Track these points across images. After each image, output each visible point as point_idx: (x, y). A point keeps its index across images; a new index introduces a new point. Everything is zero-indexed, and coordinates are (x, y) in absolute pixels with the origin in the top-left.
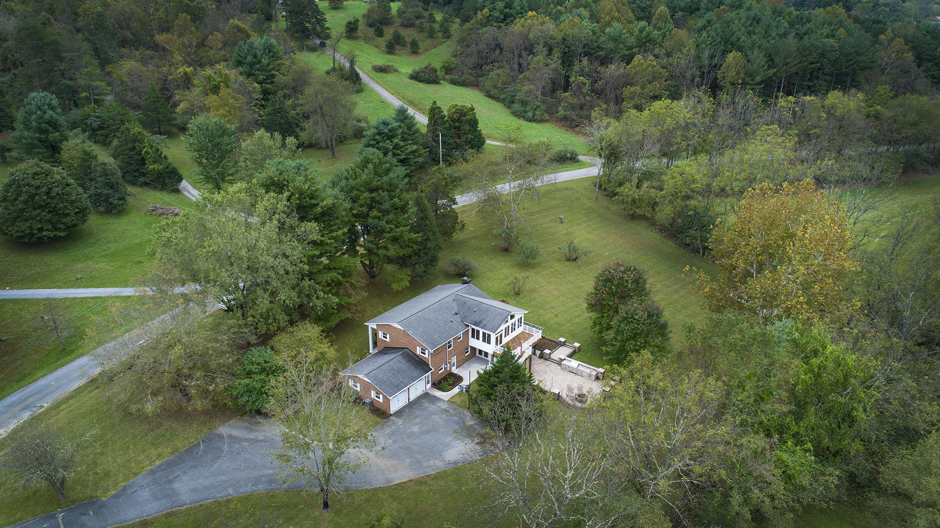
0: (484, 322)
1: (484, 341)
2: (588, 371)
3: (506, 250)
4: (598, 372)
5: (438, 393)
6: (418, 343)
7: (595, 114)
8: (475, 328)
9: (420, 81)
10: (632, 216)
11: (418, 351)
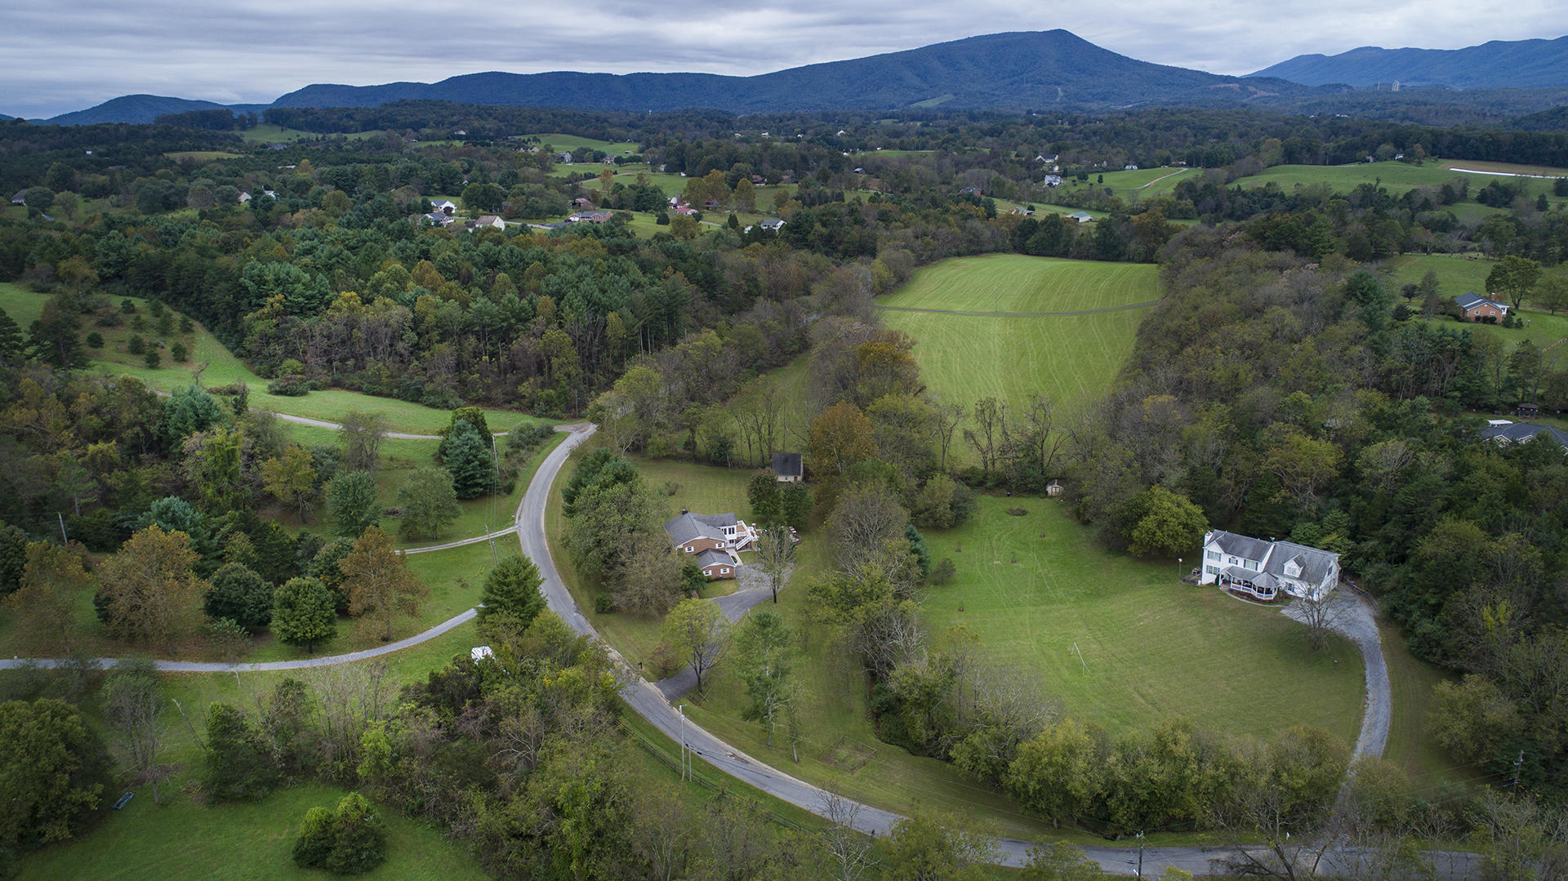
0: (727, 523)
1: (730, 533)
6: (717, 541)
7: (525, 389)
8: (724, 528)
9: (292, 395)
10: (657, 459)
11: (717, 547)
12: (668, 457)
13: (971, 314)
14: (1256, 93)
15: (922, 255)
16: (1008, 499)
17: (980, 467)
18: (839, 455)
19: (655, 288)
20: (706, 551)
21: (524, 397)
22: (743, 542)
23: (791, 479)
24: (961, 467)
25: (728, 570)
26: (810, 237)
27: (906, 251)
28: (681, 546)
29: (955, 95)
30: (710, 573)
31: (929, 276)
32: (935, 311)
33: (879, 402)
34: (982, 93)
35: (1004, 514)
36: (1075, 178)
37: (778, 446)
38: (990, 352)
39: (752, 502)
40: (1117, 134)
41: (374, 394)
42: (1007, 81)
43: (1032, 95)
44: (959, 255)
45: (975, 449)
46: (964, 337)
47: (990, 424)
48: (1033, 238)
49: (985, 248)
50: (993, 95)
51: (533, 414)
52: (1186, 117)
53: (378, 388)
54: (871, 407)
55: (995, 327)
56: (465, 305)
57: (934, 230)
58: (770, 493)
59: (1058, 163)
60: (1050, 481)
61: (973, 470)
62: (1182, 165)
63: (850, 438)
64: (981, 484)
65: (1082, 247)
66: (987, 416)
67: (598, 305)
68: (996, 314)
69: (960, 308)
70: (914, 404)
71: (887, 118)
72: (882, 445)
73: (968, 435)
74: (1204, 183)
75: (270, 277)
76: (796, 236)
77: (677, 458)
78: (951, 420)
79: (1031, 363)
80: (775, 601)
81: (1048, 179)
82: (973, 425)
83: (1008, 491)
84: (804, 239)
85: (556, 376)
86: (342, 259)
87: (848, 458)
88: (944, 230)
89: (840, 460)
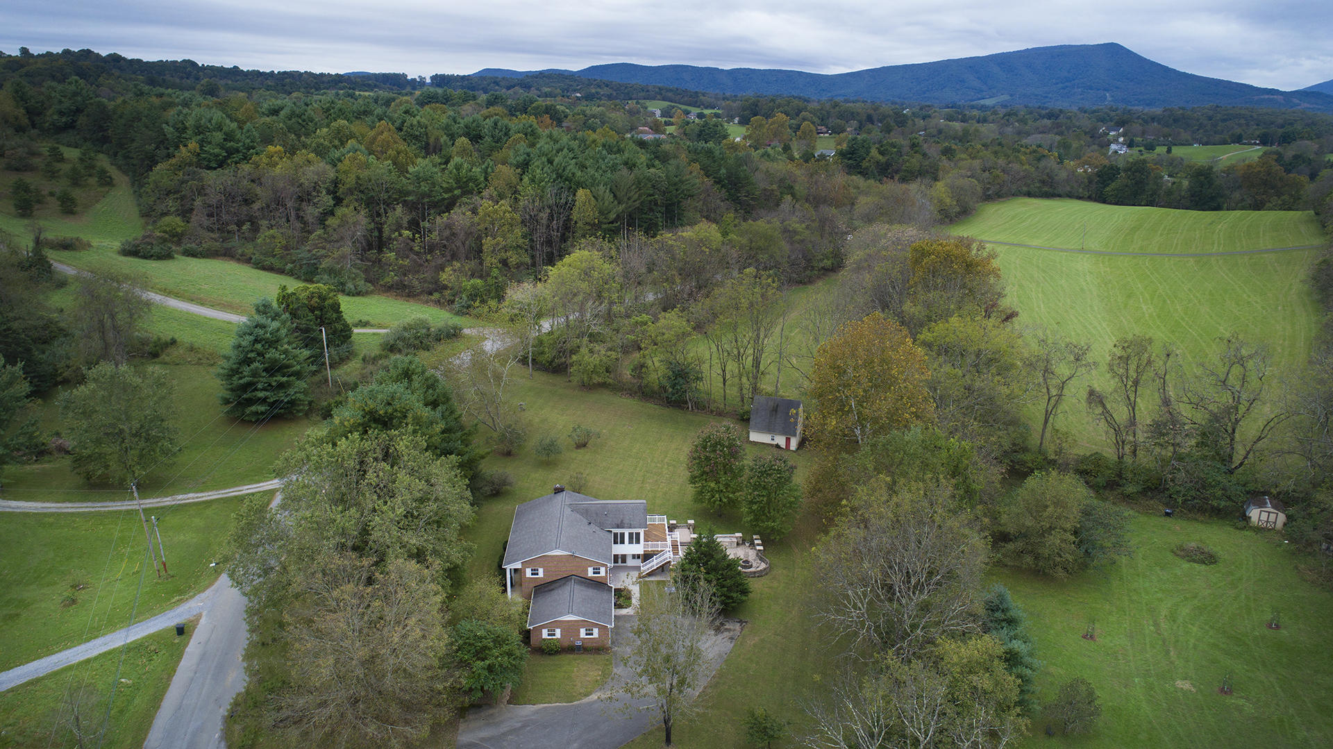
0: (626, 521)
1: (631, 542)
2: (728, 540)
3: (509, 454)
4: (737, 538)
5: (624, 612)
6: (591, 563)
7: (446, 276)
8: (619, 531)
9: (145, 257)
10: (589, 387)
11: (590, 573)
12: (603, 385)
13: (1049, 249)
14: (1299, 105)
15: (988, 189)
16: (1168, 522)
17: (1110, 453)
18: (859, 413)
19: (652, 170)
20: (566, 579)
21: (445, 287)
22: (655, 563)
23: (781, 440)
24: (1075, 451)
25: (596, 631)
26: (865, 164)
27: (973, 180)
28: (518, 565)
29: (1011, 95)
30: (558, 633)
31: (996, 211)
32: (1006, 244)
33: (940, 327)
34: (1036, 95)
35: (1170, 556)
36: (1142, 148)
37: (766, 386)
38: (1082, 290)
39: (693, 480)
40: (1175, 121)
41: (264, 268)
42: (1060, 85)
43: (1083, 99)
44: (1029, 195)
45: (1103, 424)
46: (1044, 272)
47: (1136, 383)
48: (1113, 186)
49: (1060, 190)
50: (1047, 97)
51: (451, 311)
52: (1243, 112)
53: (269, 261)
54: (925, 335)
55: (1083, 264)
56: (402, 169)
57: (1003, 165)
58: (727, 469)
59: (1124, 135)
60: (1257, 497)
61: (1097, 459)
62: (1255, 144)
63: (882, 382)
64: (1112, 485)
65: (1172, 197)
66: (1132, 367)
67: (570, 181)
68: (1082, 250)
69: (1036, 242)
70: (997, 336)
71: (949, 108)
72: (942, 401)
73: (1095, 398)
74: (1294, 153)
75: (190, 122)
76: (850, 162)
77: (617, 388)
78: (1063, 370)
79: (1144, 307)
80: (668, 741)
81: (1113, 147)
82: (1104, 383)
83: (1167, 505)
84: (858, 166)
85: (487, 263)
86: (304, 121)
87: (875, 420)
88: (1016, 166)
89: (861, 420)
